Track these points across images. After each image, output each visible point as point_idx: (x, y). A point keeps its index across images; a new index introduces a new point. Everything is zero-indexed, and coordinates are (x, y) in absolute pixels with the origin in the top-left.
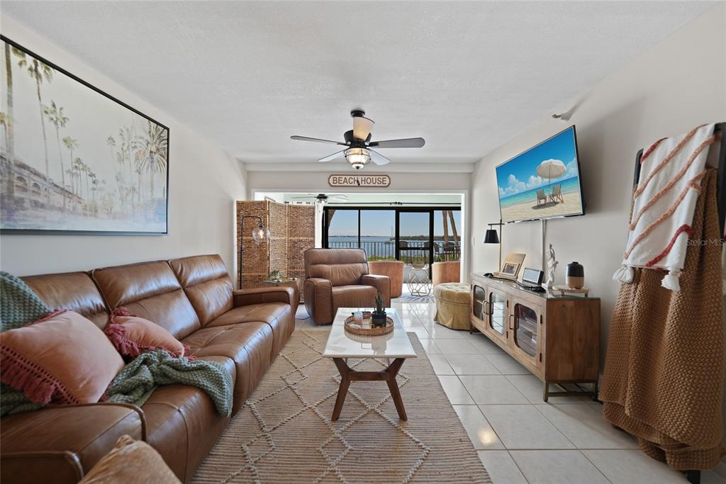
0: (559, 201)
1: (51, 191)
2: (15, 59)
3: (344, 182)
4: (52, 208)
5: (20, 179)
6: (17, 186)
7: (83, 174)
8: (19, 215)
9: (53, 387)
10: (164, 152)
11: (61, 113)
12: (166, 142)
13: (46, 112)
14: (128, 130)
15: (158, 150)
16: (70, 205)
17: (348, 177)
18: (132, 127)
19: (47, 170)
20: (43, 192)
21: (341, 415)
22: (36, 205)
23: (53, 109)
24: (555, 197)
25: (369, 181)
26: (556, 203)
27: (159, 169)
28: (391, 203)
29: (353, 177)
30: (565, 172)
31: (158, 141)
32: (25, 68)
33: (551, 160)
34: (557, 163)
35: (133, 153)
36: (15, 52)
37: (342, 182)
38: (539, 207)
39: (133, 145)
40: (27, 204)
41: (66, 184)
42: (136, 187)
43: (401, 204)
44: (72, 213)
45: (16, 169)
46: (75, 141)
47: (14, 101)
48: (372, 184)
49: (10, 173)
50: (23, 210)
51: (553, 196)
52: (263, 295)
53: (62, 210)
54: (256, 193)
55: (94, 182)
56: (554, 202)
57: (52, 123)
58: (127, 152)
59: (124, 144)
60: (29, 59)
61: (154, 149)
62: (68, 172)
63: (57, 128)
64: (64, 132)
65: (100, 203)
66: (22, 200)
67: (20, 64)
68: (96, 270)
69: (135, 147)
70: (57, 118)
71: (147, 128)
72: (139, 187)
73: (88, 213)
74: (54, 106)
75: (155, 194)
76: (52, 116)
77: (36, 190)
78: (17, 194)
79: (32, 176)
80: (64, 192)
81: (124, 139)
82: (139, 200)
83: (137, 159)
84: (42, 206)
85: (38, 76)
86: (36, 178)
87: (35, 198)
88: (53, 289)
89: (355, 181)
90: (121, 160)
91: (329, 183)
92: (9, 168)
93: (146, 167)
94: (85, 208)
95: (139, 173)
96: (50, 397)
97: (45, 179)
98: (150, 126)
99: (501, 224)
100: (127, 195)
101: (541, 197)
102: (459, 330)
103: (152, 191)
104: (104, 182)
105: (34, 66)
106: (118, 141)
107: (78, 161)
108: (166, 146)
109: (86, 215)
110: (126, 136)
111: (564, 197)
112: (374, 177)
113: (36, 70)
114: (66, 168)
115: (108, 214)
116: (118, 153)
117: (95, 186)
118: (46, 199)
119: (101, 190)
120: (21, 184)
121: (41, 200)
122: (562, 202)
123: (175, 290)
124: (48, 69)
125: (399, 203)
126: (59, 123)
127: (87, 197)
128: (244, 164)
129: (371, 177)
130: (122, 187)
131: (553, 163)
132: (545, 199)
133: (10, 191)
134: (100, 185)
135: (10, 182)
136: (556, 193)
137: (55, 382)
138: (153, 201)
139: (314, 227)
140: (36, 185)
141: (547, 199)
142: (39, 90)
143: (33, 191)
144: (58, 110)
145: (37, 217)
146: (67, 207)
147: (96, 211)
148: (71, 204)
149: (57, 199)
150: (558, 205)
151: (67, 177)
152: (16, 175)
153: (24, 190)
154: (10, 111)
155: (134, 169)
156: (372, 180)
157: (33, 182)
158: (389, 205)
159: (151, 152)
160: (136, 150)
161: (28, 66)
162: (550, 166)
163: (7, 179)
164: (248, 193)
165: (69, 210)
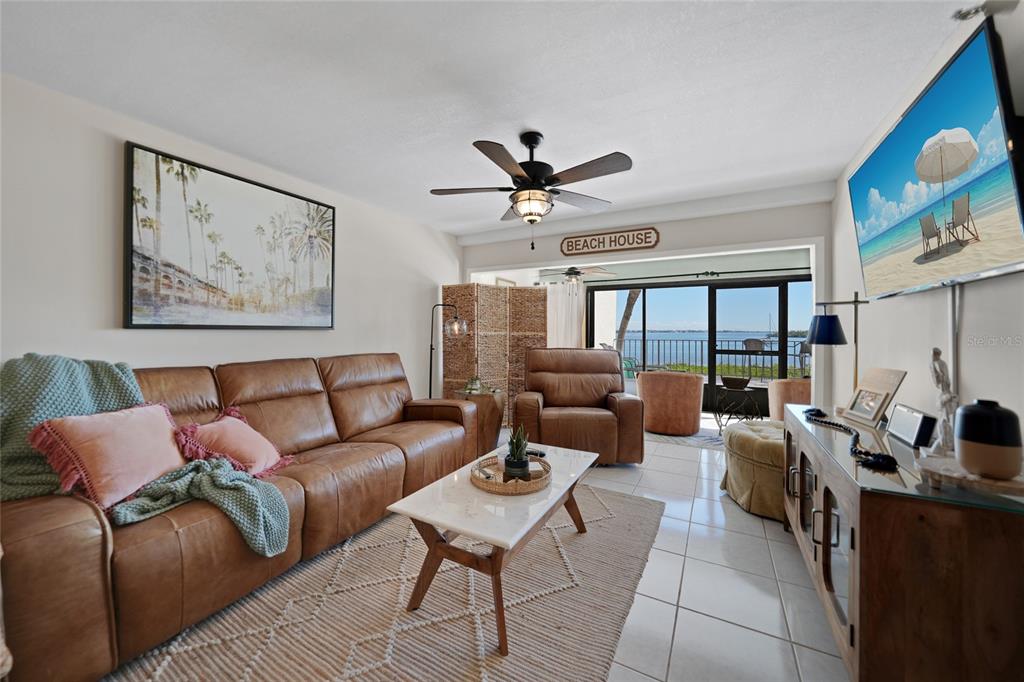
0: (968, 236)
1: (194, 286)
2: (164, 167)
3: (584, 246)
4: (196, 303)
5: (166, 277)
6: (163, 284)
7: (228, 268)
8: (164, 311)
9: (77, 477)
10: (328, 236)
11: (206, 210)
12: (331, 223)
13: (191, 211)
14: (280, 216)
15: (319, 233)
16: (213, 299)
17: (589, 239)
18: (285, 213)
19: (191, 267)
20: (187, 288)
21: (423, 604)
22: (181, 300)
23: (198, 207)
24: (959, 228)
25: (622, 240)
26: (961, 244)
27: (321, 255)
28: (698, 275)
29: (596, 237)
30: (975, 157)
31: (320, 224)
32: (172, 173)
33: (943, 133)
34: (955, 136)
35: (286, 241)
36: (164, 161)
37: (581, 247)
38: (928, 257)
39: (287, 231)
40: (172, 300)
41: (210, 278)
42: (291, 277)
43: (718, 274)
44: (216, 307)
45: (163, 268)
46: (219, 235)
47: (162, 206)
48: (627, 246)
49: (157, 272)
50: (168, 306)
51: (954, 227)
52: (435, 409)
53: (205, 304)
54: (473, 275)
55: (240, 275)
56: (958, 240)
57: (197, 221)
58: (280, 240)
59: (275, 232)
60: (176, 165)
61: (314, 232)
62: (211, 267)
63: (202, 225)
64: (208, 228)
65: (246, 297)
66: (167, 296)
67: (168, 171)
68: (220, 366)
69: (290, 234)
70: (202, 216)
71: (306, 212)
72: (295, 277)
73: (233, 306)
74: (199, 204)
75: (315, 283)
76: (196, 214)
77: (180, 286)
78: (163, 291)
79: (177, 274)
80: (208, 287)
81: (275, 227)
82: (294, 291)
83: (292, 246)
84: (186, 302)
85: (184, 178)
86: (181, 275)
87: (180, 294)
88: (163, 382)
89: (599, 243)
90: (272, 249)
91: (562, 251)
92: (157, 268)
93: (303, 253)
94: (230, 302)
95: (295, 261)
96: (71, 486)
97: (189, 276)
98: (309, 208)
99: (856, 302)
100: (279, 286)
101: (930, 232)
102: (763, 517)
103: (311, 280)
104: (251, 274)
105: (180, 170)
106: (269, 230)
107: (223, 255)
108: (331, 228)
109: (230, 309)
110: (277, 223)
111: (980, 224)
112: (631, 234)
113: (182, 173)
114: (210, 263)
115: (256, 307)
116: (268, 242)
117: (241, 279)
118: (190, 295)
119: (248, 282)
120: (166, 281)
121: (186, 296)
122: (977, 239)
123: (314, 394)
124: (194, 170)
125: (713, 274)
126: (203, 219)
127: (232, 291)
128: (455, 237)
129: (625, 234)
130: (273, 278)
131: (948, 140)
132: (938, 234)
133: (157, 289)
134: (247, 278)
135: (157, 281)
136: (961, 218)
137: (82, 472)
138: (313, 291)
139: (545, 318)
140: (180, 282)
141: (943, 236)
142: (184, 191)
143: (178, 288)
144: (203, 207)
145: (180, 312)
146: (211, 302)
147: (242, 305)
148: (215, 299)
149: (201, 294)
150: (967, 249)
151: (212, 272)
152: (163, 274)
153: (170, 287)
154: (158, 216)
155: (288, 256)
156: (627, 240)
157: (177, 280)
158: (694, 278)
159: (310, 237)
160: (290, 237)
161: (175, 171)
162: (942, 148)
163: (154, 278)
164: (463, 274)
165: (212, 305)
